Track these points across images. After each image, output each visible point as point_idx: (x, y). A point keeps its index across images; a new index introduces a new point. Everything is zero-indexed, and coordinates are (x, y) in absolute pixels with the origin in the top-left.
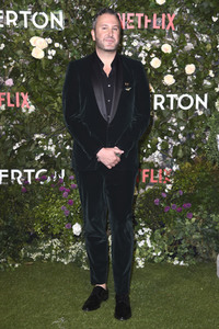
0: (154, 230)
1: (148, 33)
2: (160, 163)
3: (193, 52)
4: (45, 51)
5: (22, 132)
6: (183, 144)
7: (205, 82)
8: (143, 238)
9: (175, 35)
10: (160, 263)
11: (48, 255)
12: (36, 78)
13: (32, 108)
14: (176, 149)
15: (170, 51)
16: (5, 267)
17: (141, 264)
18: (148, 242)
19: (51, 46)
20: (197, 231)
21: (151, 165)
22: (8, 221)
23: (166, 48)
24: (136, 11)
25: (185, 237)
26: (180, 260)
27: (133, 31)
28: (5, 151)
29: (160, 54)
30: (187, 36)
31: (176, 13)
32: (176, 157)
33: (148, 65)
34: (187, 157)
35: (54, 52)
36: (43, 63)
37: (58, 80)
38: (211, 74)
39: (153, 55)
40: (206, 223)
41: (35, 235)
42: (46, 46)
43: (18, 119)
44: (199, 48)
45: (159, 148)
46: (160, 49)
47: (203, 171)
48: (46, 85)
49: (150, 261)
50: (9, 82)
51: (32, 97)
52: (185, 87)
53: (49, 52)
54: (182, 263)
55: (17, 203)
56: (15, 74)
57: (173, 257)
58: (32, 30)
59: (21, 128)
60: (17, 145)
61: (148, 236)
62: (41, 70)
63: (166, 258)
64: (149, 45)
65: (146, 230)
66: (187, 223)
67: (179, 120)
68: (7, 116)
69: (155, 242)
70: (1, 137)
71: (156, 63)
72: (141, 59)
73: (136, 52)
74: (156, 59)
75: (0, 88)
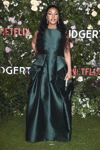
0: (91, 99)
2: (95, 65)
4: (38, 7)
5: (26, 48)
8: (85, 103)
10: (93, 116)
12: (33, 21)
13: (31, 36)
16: (16, 115)
17: (84, 116)
18: (88, 105)
19: (41, 5)
21: (90, 66)
22: (18, 92)
28: (17, 57)
29: (96, 9)
33: (90, 15)
35: (42, 8)
36: (37, 13)
39: (93, 10)
42: (38, 4)
43: (24, 42)
45: (94, 58)
46: (97, 7)
48: (38, 24)
49: (88, 115)
50: (20, 23)
51: (31, 31)
53: (40, 8)
55: (22, 84)
56: (23, 19)
59: (25, 46)
60: (23, 55)
61: (88, 102)
62: (36, 17)
63: (97, 114)
64: (91, 5)
65: (87, 99)
68: (18, 40)
69: (91, 105)
70: (15, 51)
71: (94, 14)
72: (87, 12)
73: (84, 8)
74: (95, 12)
75: (15, 25)
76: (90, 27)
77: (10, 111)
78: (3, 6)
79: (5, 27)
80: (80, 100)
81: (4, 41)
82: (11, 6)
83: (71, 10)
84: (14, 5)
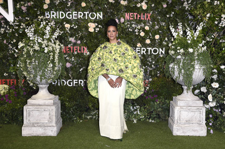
0: (141, 107)
1: (139, 22)
3: (159, 30)
4: (95, 29)
5: (84, 64)
6: (154, 69)
7: (164, 43)
8: (136, 110)
9: (151, 22)
10: (143, 121)
11: (94, 117)
12: (90, 40)
13: (88, 53)
14: (151, 71)
15: (148, 29)
16: (76, 122)
17: (135, 121)
18: (138, 112)
19: (97, 27)
20: (160, 107)
22: (77, 102)
23: (147, 28)
24: (134, 12)
25: (154, 110)
26: (152, 120)
27: (132, 20)
28: (76, 72)
29: (144, 30)
30: (156, 23)
31: (151, 13)
32: (151, 75)
33: (139, 35)
34: (156, 75)
35: (98, 29)
36: (94, 34)
37: (100, 41)
38: (166, 39)
40: (164, 104)
41: (89, 108)
42: (95, 26)
43: (82, 58)
44: (161, 28)
46: (144, 28)
47: (163, 81)
48: (94, 43)
49: (139, 120)
50: (79, 42)
51: (88, 48)
52: (155, 44)
54: (153, 121)
55: (82, 94)
56: (81, 39)
57: (149, 118)
58: (89, 20)
59: (83, 62)
60: (82, 69)
61: (138, 109)
63: (146, 119)
64: (139, 27)
65: (137, 107)
66: (156, 104)
67: (152, 59)
68: (77, 57)
69: (141, 112)
70: (75, 66)
71: (142, 34)
72: (136, 32)
73: (134, 29)
74: (142, 32)
75: (75, 44)
76: (139, 45)
77: (70, 118)
78: (65, 28)
79: (66, 45)
80: (131, 107)
81: (65, 58)
82: (71, 28)
83: (122, 31)
84: (74, 27)
